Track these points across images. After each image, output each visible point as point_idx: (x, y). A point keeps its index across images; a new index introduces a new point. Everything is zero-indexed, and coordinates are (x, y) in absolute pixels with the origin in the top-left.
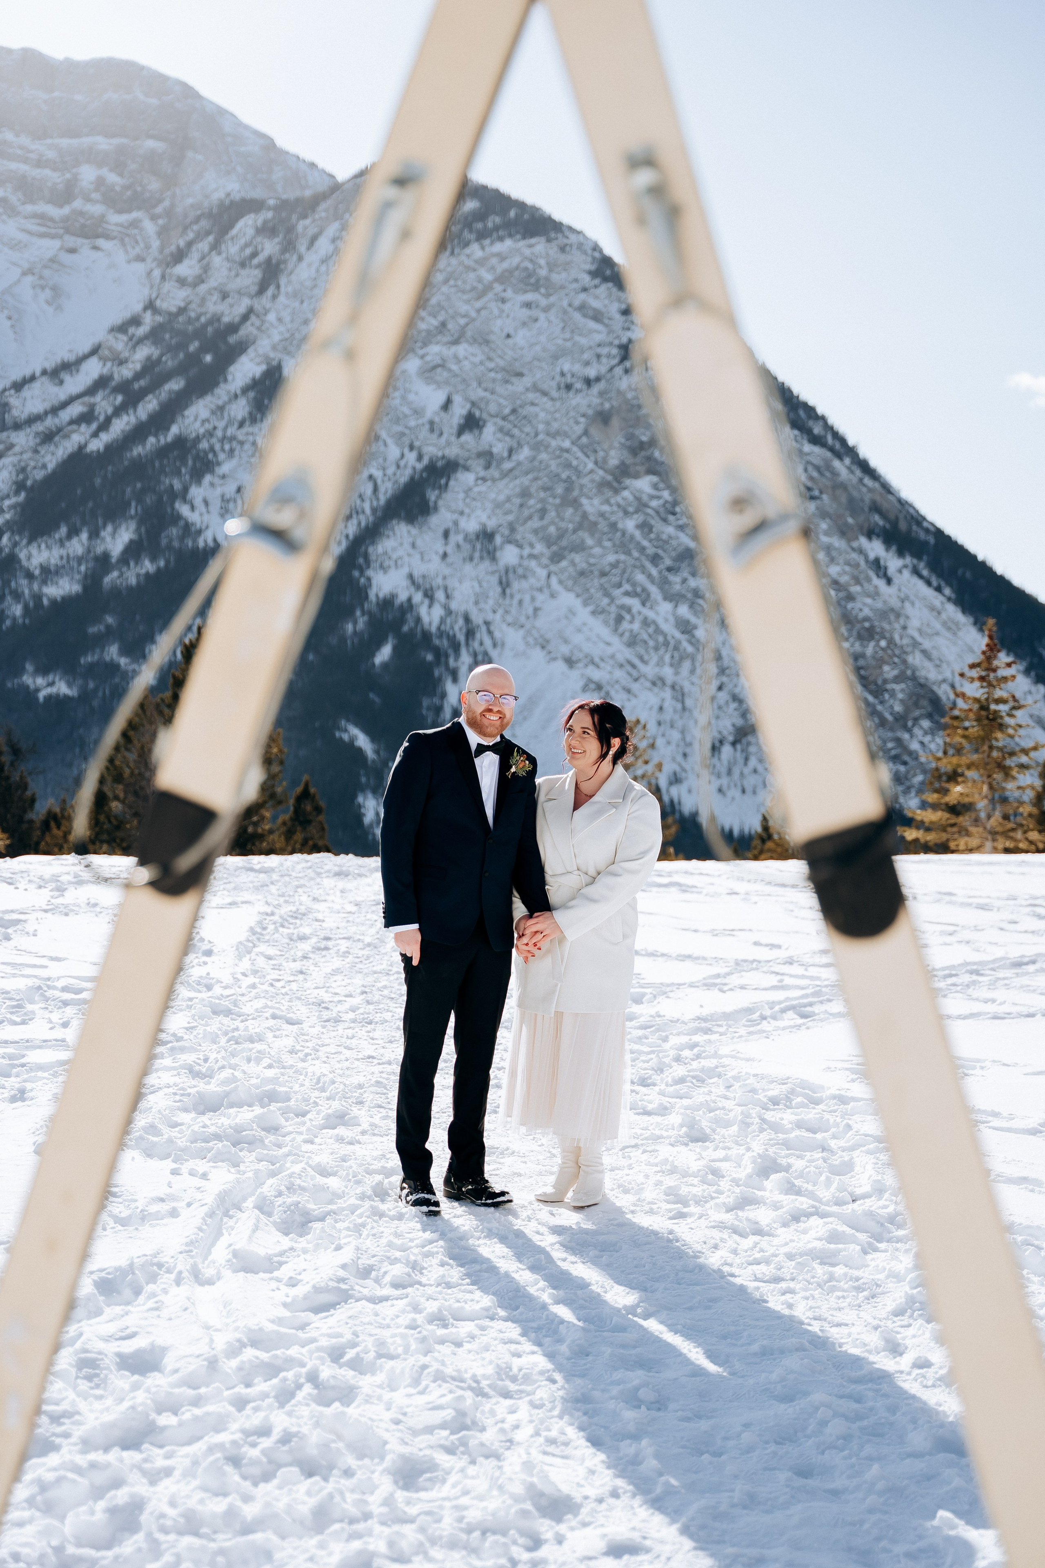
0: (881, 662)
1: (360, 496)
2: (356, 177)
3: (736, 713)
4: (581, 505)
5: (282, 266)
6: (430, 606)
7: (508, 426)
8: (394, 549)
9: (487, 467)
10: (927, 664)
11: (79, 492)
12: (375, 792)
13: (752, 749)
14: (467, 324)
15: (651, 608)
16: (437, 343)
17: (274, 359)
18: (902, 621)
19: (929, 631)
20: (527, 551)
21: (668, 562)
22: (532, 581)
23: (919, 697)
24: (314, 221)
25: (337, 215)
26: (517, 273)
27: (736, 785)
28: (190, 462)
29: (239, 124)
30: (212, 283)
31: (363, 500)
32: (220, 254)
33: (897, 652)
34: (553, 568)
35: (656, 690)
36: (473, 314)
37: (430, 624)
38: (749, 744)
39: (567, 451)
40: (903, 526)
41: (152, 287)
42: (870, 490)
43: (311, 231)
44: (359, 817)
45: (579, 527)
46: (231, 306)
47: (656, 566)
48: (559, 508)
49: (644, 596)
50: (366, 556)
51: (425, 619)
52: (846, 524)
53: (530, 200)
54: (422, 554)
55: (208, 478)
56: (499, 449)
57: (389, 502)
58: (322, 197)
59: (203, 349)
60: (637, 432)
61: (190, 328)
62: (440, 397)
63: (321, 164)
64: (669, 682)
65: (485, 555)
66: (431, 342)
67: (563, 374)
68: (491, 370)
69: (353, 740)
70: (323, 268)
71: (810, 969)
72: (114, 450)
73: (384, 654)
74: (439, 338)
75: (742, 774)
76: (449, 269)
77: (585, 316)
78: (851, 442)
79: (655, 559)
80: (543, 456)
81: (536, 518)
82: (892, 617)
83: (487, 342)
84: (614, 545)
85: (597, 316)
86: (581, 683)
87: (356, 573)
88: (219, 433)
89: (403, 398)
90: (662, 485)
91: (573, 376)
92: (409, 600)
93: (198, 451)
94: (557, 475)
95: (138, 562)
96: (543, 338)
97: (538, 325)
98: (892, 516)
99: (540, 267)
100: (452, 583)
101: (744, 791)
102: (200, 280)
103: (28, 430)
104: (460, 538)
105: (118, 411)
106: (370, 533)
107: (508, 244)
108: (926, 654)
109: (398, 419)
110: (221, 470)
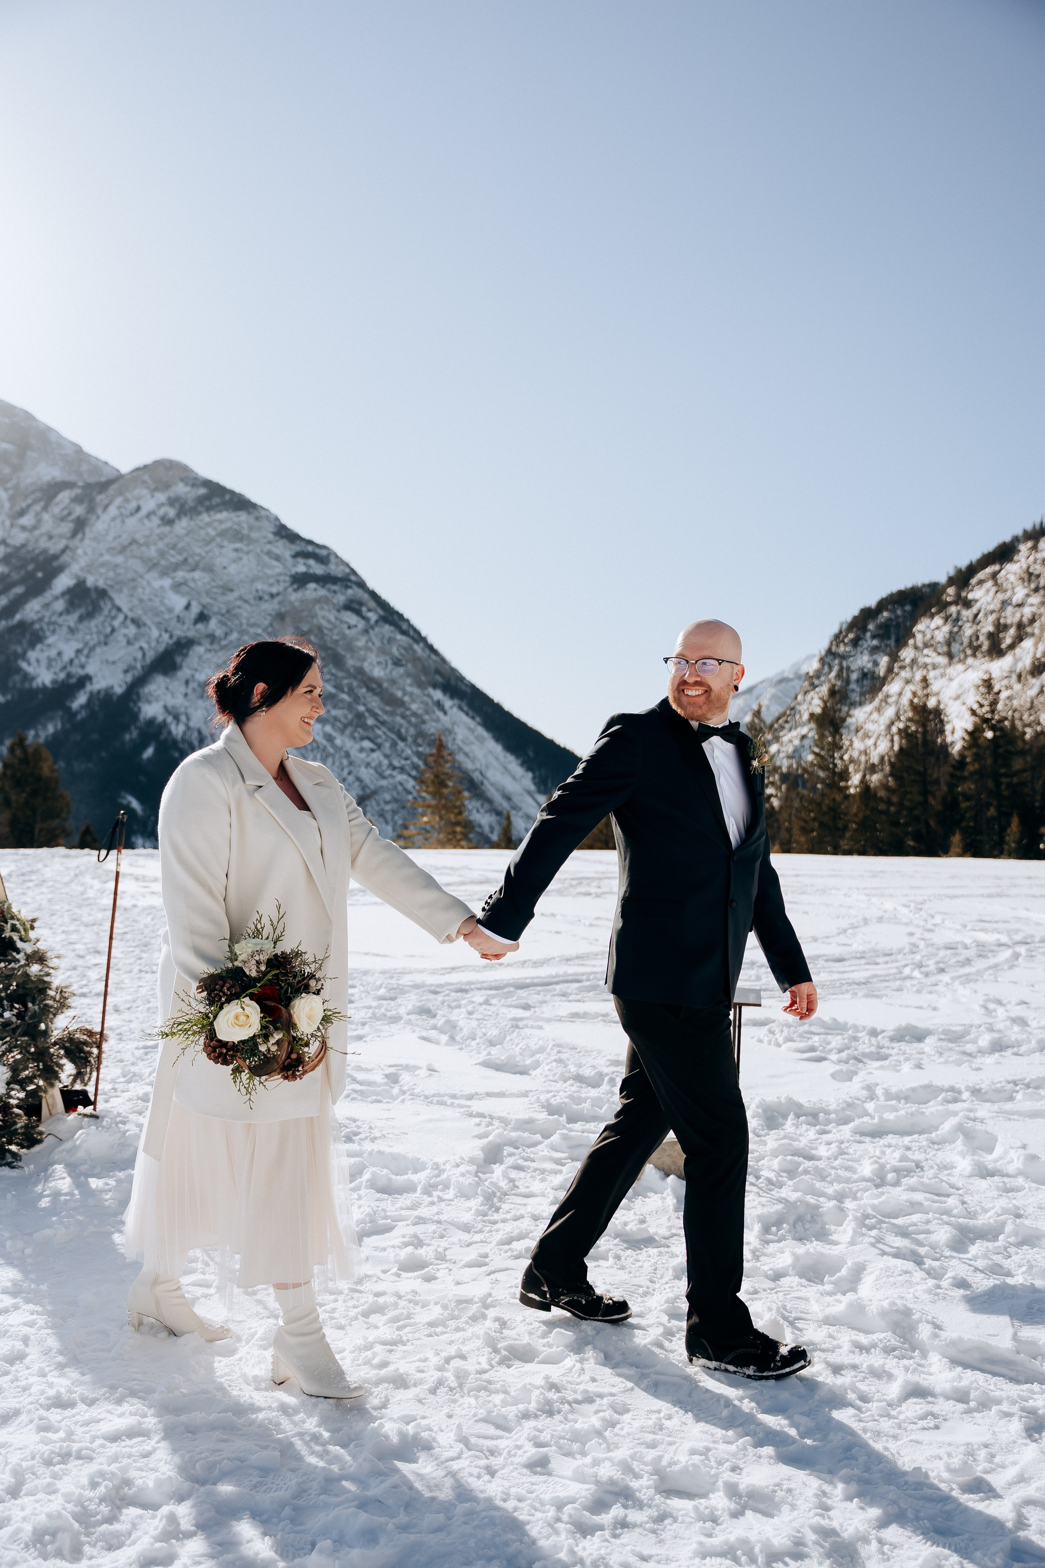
1: (134, 659)
2: (133, 471)
5: (87, 522)
7: (223, 619)
8: (155, 691)
9: (212, 643)
10: (467, 760)
13: (368, 808)
14: (200, 560)
16: (182, 570)
17: (81, 577)
18: (452, 736)
19: (468, 741)
24: (106, 495)
25: (120, 493)
26: (230, 532)
28: (28, 636)
29: (60, 437)
30: (43, 529)
31: (136, 661)
32: (47, 513)
36: (203, 554)
37: (177, 735)
40: (453, 682)
42: (435, 662)
43: (106, 502)
46: (55, 544)
50: (138, 694)
51: (174, 732)
52: (421, 680)
53: (238, 490)
54: (173, 695)
55: (39, 647)
56: (219, 632)
57: (152, 663)
58: (111, 482)
59: (37, 569)
60: (301, 626)
61: (29, 556)
62: (183, 602)
63: (111, 463)
66: (178, 570)
67: (257, 591)
68: (214, 587)
69: (129, 803)
70: (112, 524)
73: (149, 752)
74: (183, 567)
76: (189, 528)
77: (271, 558)
78: (423, 634)
82: (447, 733)
83: (212, 571)
85: (278, 558)
87: (131, 705)
88: (46, 620)
89: (162, 602)
91: (263, 592)
92: (164, 721)
93: (33, 630)
96: (245, 570)
97: (242, 562)
98: (447, 676)
99: (244, 528)
100: (191, 711)
102: (35, 528)
104: (195, 685)
106: (141, 681)
107: (223, 515)
108: (467, 755)
109: (158, 614)
110: (47, 642)
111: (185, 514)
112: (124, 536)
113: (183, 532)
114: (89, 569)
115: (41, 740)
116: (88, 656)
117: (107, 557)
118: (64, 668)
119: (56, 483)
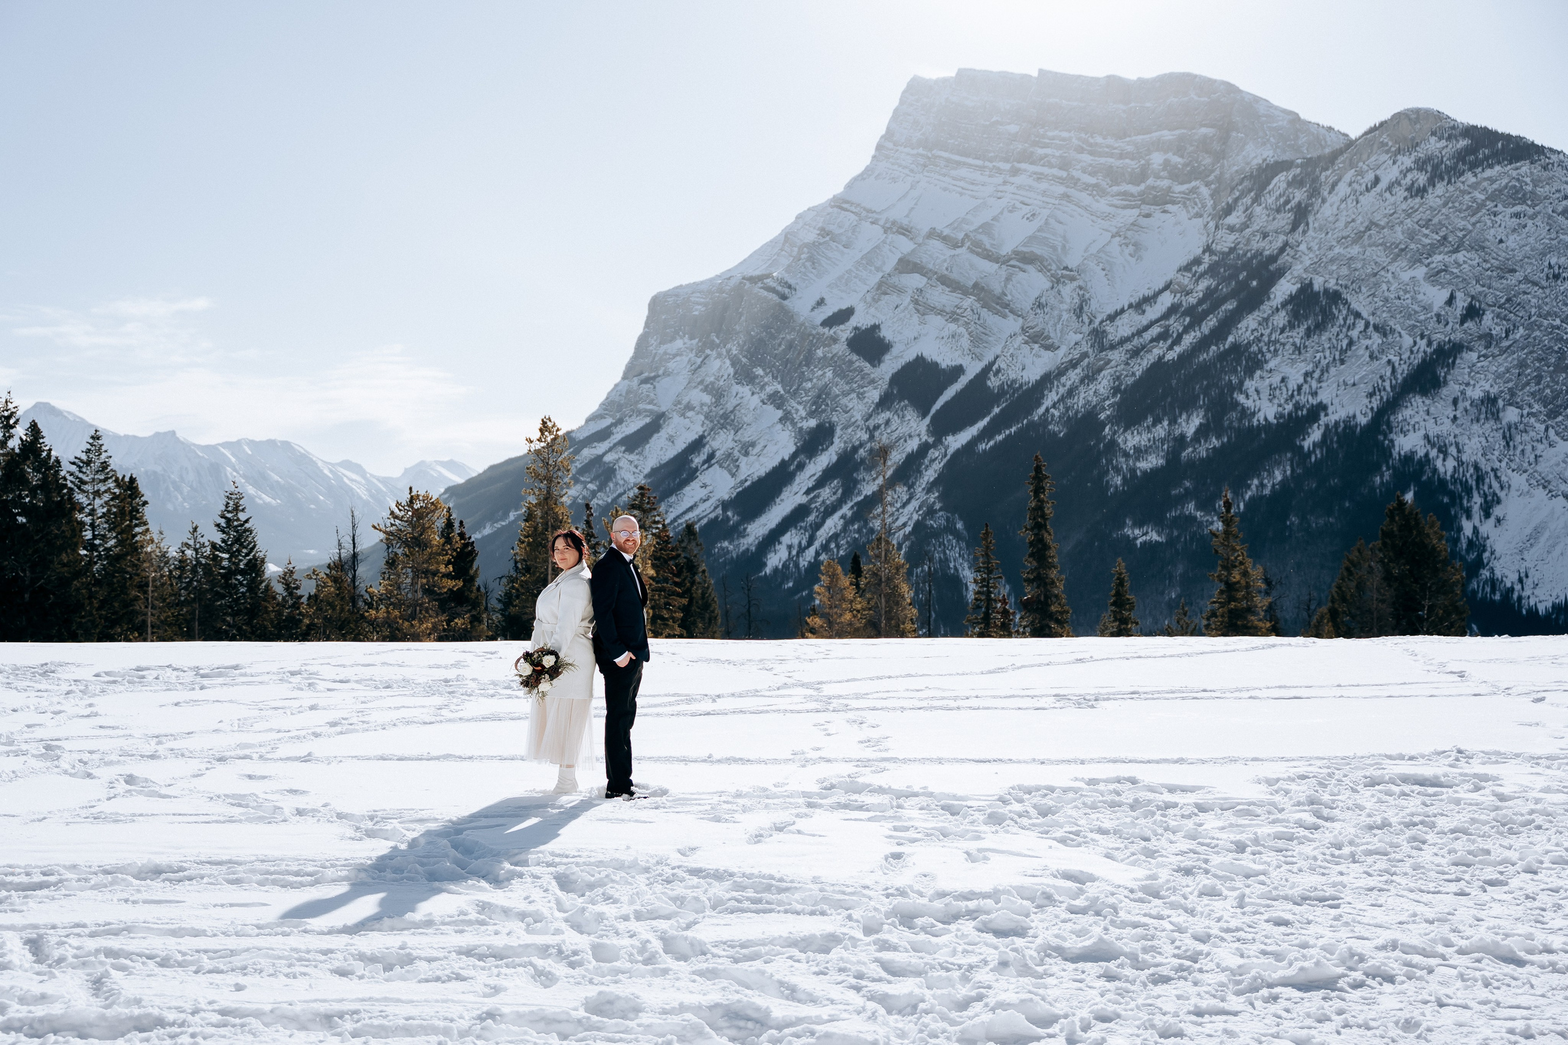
1: (1381, 377)
2: (1366, 133)
5: (1310, 208)
6: (1444, 460)
7: (1504, 312)
8: (1412, 416)
9: (1487, 347)
11: (1160, 391)
14: (1465, 236)
16: (1440, 253)
17: (1305, 279)
22: (1533, 434)
24: (1334, 171)
25: (1352, 165)
26: (1506, 191)
28: (1244, 362)
29: (1272, 106)
30: (1255, 226)
32: (1260, 204)
34: (1550, 422)
36: (1470, 228)
37: (1446, 473)
39: (1558, 328)
41: (1208, 235)
43: (1331, 180)
46: (1271, 242)
48: (1551, 374)
50: (1389, 423)
51: (1441, 470)
53: (1514, 133)
54: (1436, 418)
55: (1258, 373)
56: (1497, 331)
57: (1405, 380)
58: (1340, 152)
59: (1251, 277)
61: (1240, 262)
62: (1445, 294)
65: (1490, 415)
66: (1435, 253)
67: (1550, 266)
68: (1487, 270)
70: (1343, 206)
72: (1185, 358)
74: (1442, 249)
76: (1448, 195)
80: (1538, 333)
81: (1533, 383)
83: (1483, 248)
87: (1381, 438)
88: (1266, 339)
89: (1415, 299)
91: (1559, 267)
93: (1250, 353)
95: (1207, 439)
96: (1531, 240)
97: (1527, 230)
99: (1527, 184)
100: (1462, 440)
102: (1245, 226)
103: (1121, 349)
104: (1467, 404)
105: (1186, 330)
106: (1392, 405)
107: (1497, 169)
109: (1410, 315)
110: (1267, 367)
111: (1443, 179)
112: (1360, 219)
113: (1439, 202)
114: (1316, 267)
115: (1267, 491)
116: (1320, 380)
117: (1337, 250)
118: (1292, 396)
119: (1267, 165)
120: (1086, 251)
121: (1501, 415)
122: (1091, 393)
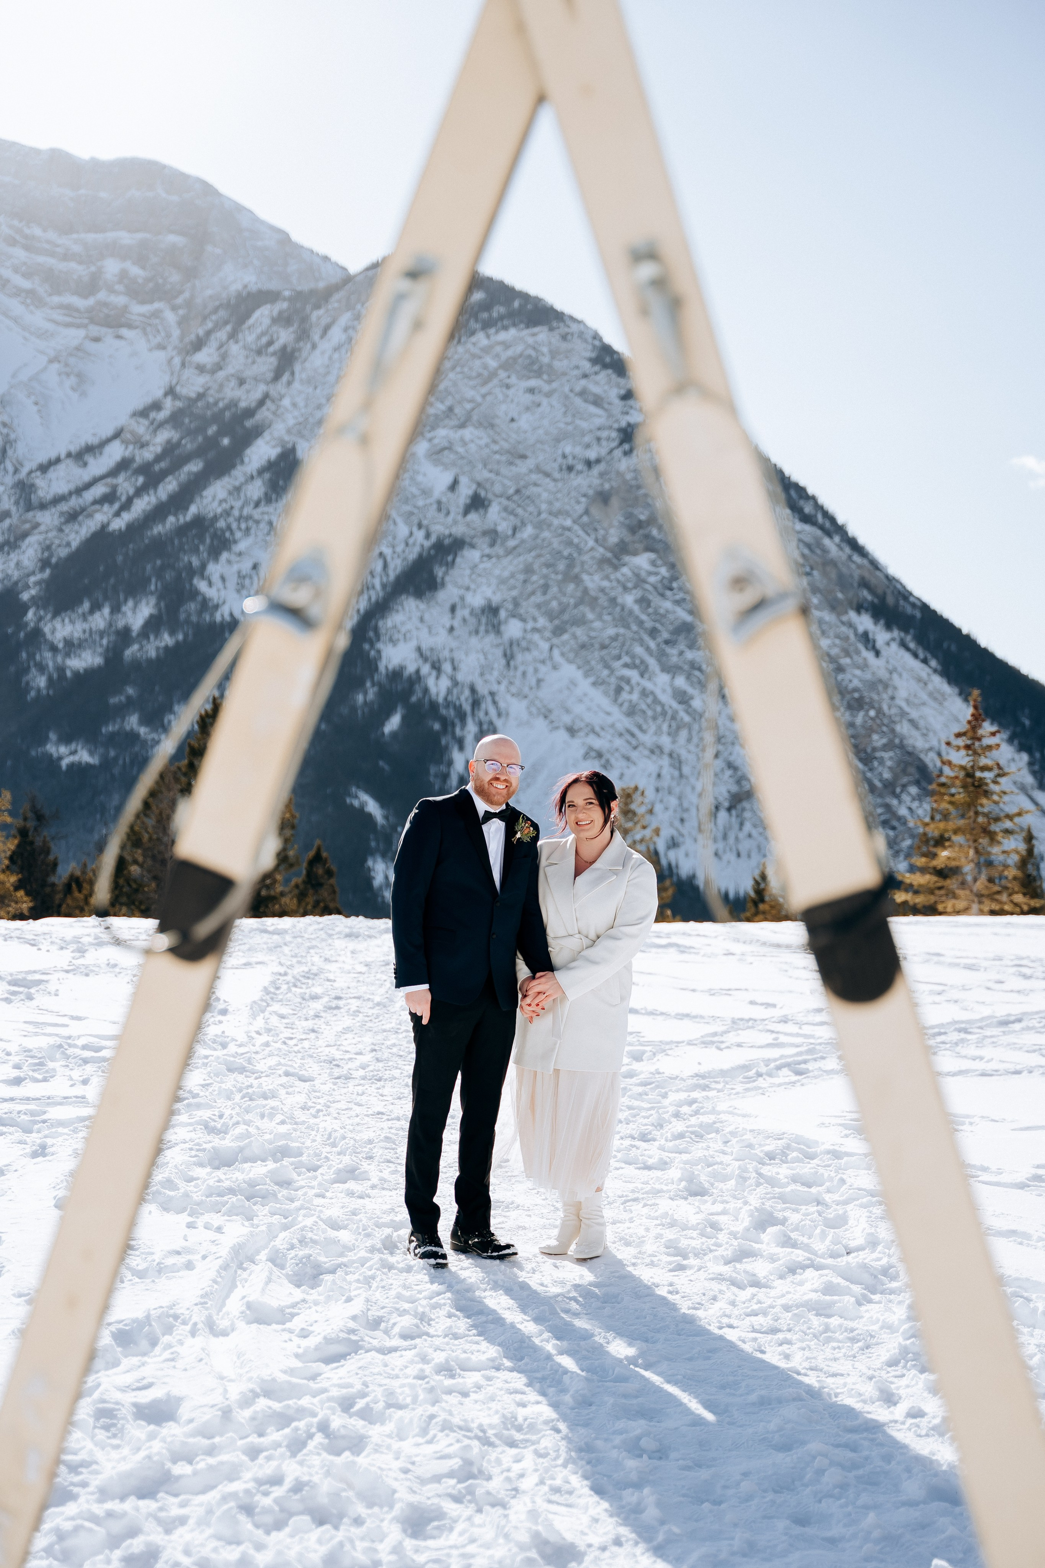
0: (870, 731)
1: (371, 572)
2: (368, 269)
3: (731, 780)
4: (582, 581)
5: (297, 354)
6: (437, 678)
7: (512, 505)
8: (403, 623)
9: (492, 544)
10: (915, 733)
11: (101, 568)
12: (384, 856)
13: (747, 814)
14: (473, 409)
15: (650, 679)
16: (444, 427)
17: (288, 442)
18: (890, 691)
19: (916, 701)
20: (530, 625)
21: (666, 635)
22: (535, 653)
23: (907, 764)
24: (327, 310)
25: (349, 307)
26: (520, 361)
27: (731, 849)
28: (208, 541)
29: (255, 219)
30: (230, 370)
31: (373, 576)
32: (237, 342)
33: (886, 721)
34: (555, 641)
35: (654, 757)
36: (479, 399)
37: (437, 695)
38: (743, 810)
39: (569, 529)
40: (890, 600)
41: (172, 374)
42: (859, 567)
43: (324, 322)
44: (369, 880)
45: (580, 602)
46: (248, 392)
47: (654, 638)
48: (561, 583)
49: (642, 667)
50: (376, 630)
51: (433, 690)
52: (836, 599)
53: (533, 291)
54: (430, 629)
55: (225, 556)
56: (504, 527)
57: (398, 579)
58: (335, 288)
59: (221, 433)
60: (636, 512)
61: (209, 413)
62: (447, 478)
63: (335, 258)
64: (667, 750)
65: (490, 628)
66: (438, 426)
67: (564, 456)
68: (496, 453)
69: (363, 805)
70: (336, 356)
71: (804, 1027)
72: (135, 529)
73: (394, 723)
74: (446, 421)
75: (737, 839)
76: (456, 357)
77: (586, 401)
78: (840, 520)
79: (653, 633)
80: (546, 534)
81: (539, 593)
82: (880, 688)
83: (492, 426)
84: (614, 619)
85: (597, 401)
86: (582, 752)
87: (366, 646)
88: (236, 513)
89: (412, 479)
90: (659, 562)
91: (574, 458)
92: (418, 671)
93: (216, 530)
94: (559, 552)
95: (157, 635)
96: (546, 422)
97: (540, 409)
98: (880, 591)
99: (543, 355)
100: (459, 655)
101: (739, 855)
102: (218, 367)
103: (53, 510)
104: (466, 613)
105: (139, 492)
106: (380, 608)
107: (512, 333)
108: (913, 723)
109: (407, 499)
110: (237, 548)
114: (300, 429)
119: (249, 294)
120: (14, 376)
121: (503, 628)
122: (12, 564)
